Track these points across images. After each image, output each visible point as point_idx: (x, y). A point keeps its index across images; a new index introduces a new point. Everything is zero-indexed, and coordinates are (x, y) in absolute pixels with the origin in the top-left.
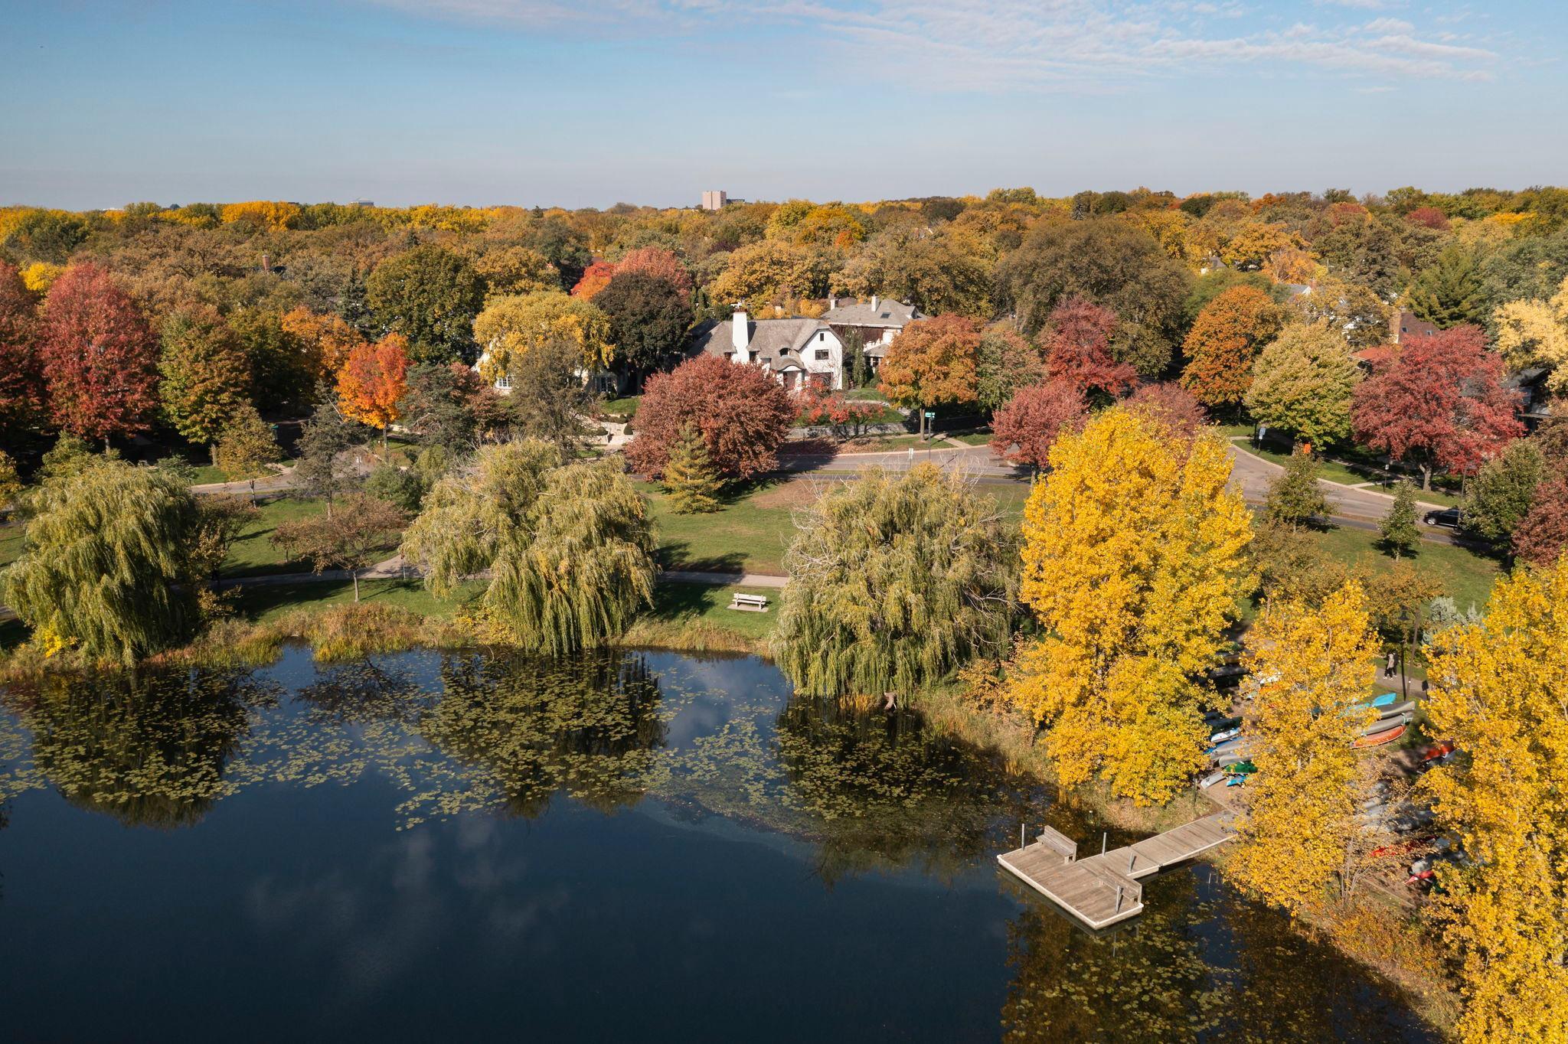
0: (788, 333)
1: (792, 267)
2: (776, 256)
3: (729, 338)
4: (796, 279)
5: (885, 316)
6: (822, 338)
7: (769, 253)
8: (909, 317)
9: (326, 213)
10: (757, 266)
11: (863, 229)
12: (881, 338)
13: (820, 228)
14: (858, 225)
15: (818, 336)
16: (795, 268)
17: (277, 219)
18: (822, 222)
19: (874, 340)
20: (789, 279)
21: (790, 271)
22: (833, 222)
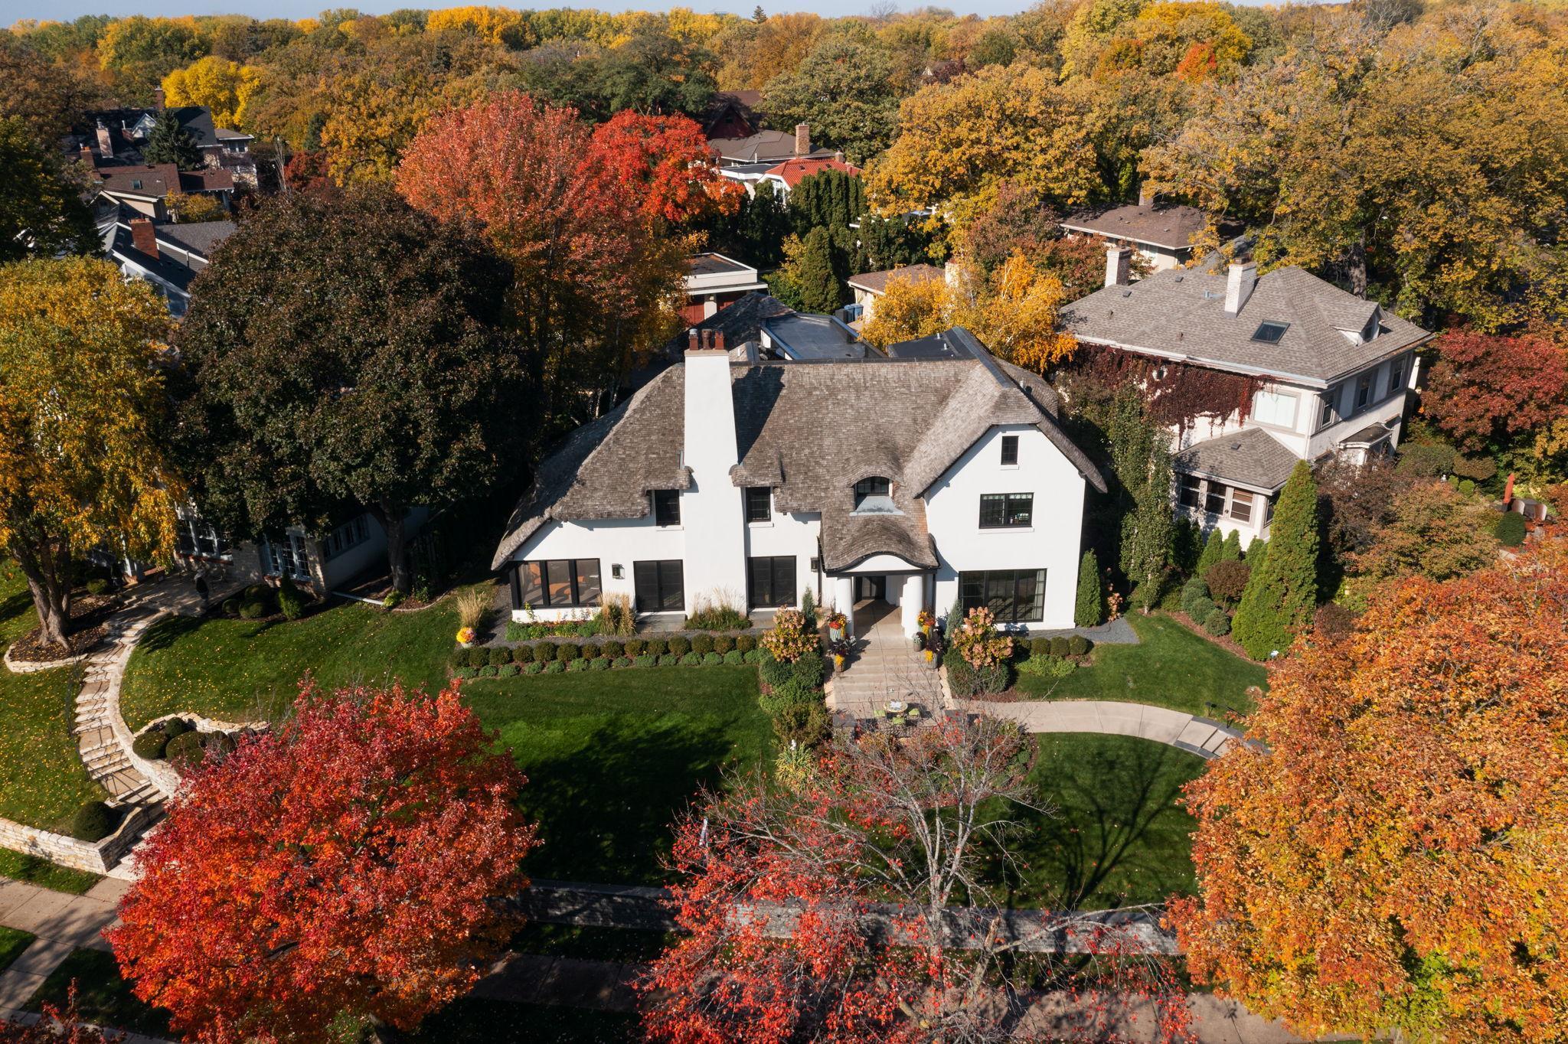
0: (896, 415)
1: (1049, 133)
2: (1013, 103)
3: (674, 435)
4: (1059, 162)
5: (1269, 334)
6: (1010, 452)
7: (997, 96)
8: (1354, 337)
9: (553, 21)
10: (962, 131)
11: (1248, 41)
12: (1246, 409)
13: (1161, 37)
14: (1238, 32)
15: (995, 445)
16: (1057, 135)
17: (491, 28)
18: (1165, 26)
19: (1222, 411)
20: (1040, 160)
21: (1042, 141)
22: (1186, 26)
